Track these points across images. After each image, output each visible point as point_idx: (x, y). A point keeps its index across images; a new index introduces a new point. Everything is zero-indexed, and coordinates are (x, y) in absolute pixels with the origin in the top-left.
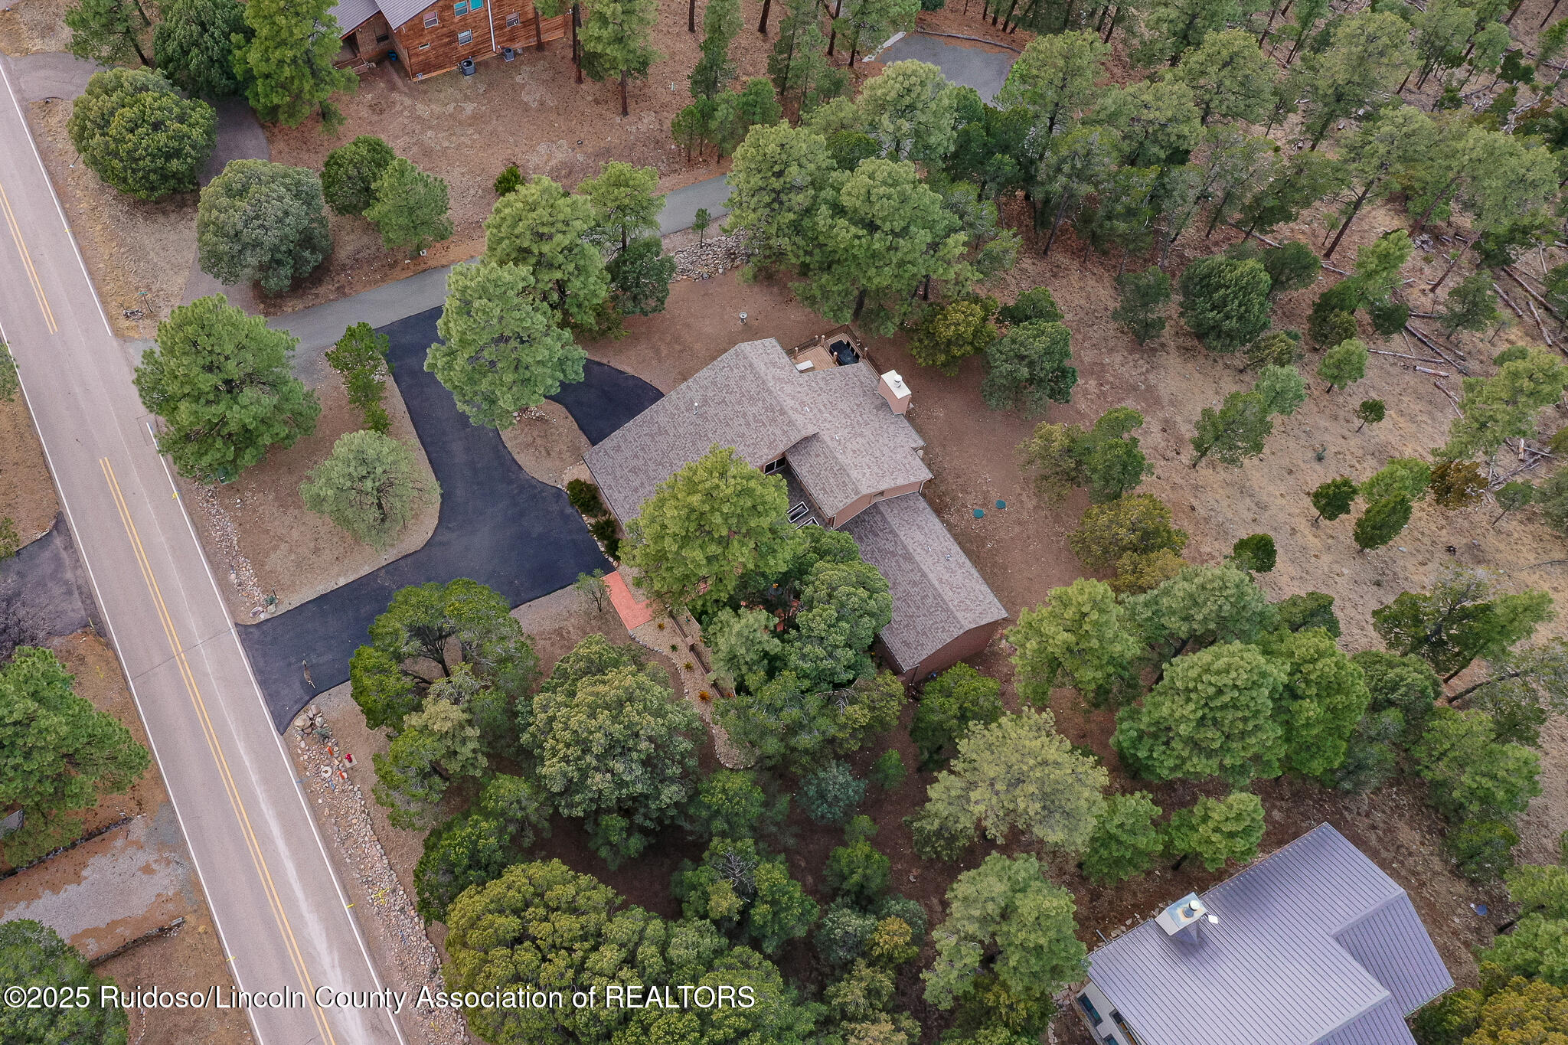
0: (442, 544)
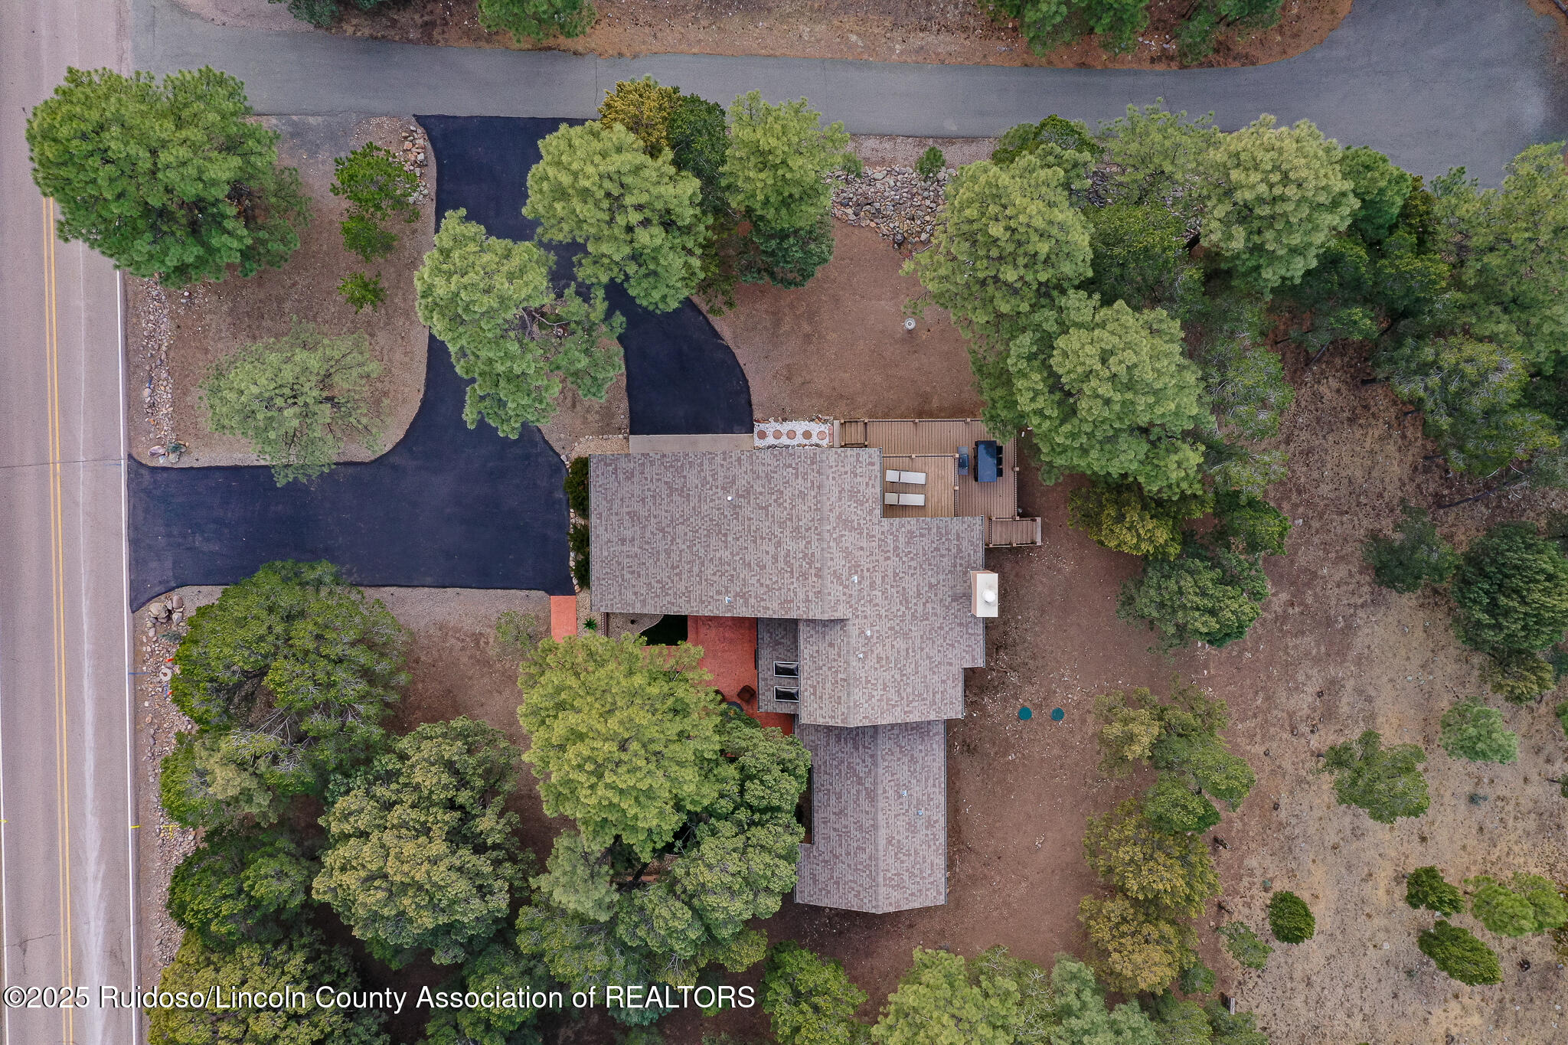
0: (394, 468)
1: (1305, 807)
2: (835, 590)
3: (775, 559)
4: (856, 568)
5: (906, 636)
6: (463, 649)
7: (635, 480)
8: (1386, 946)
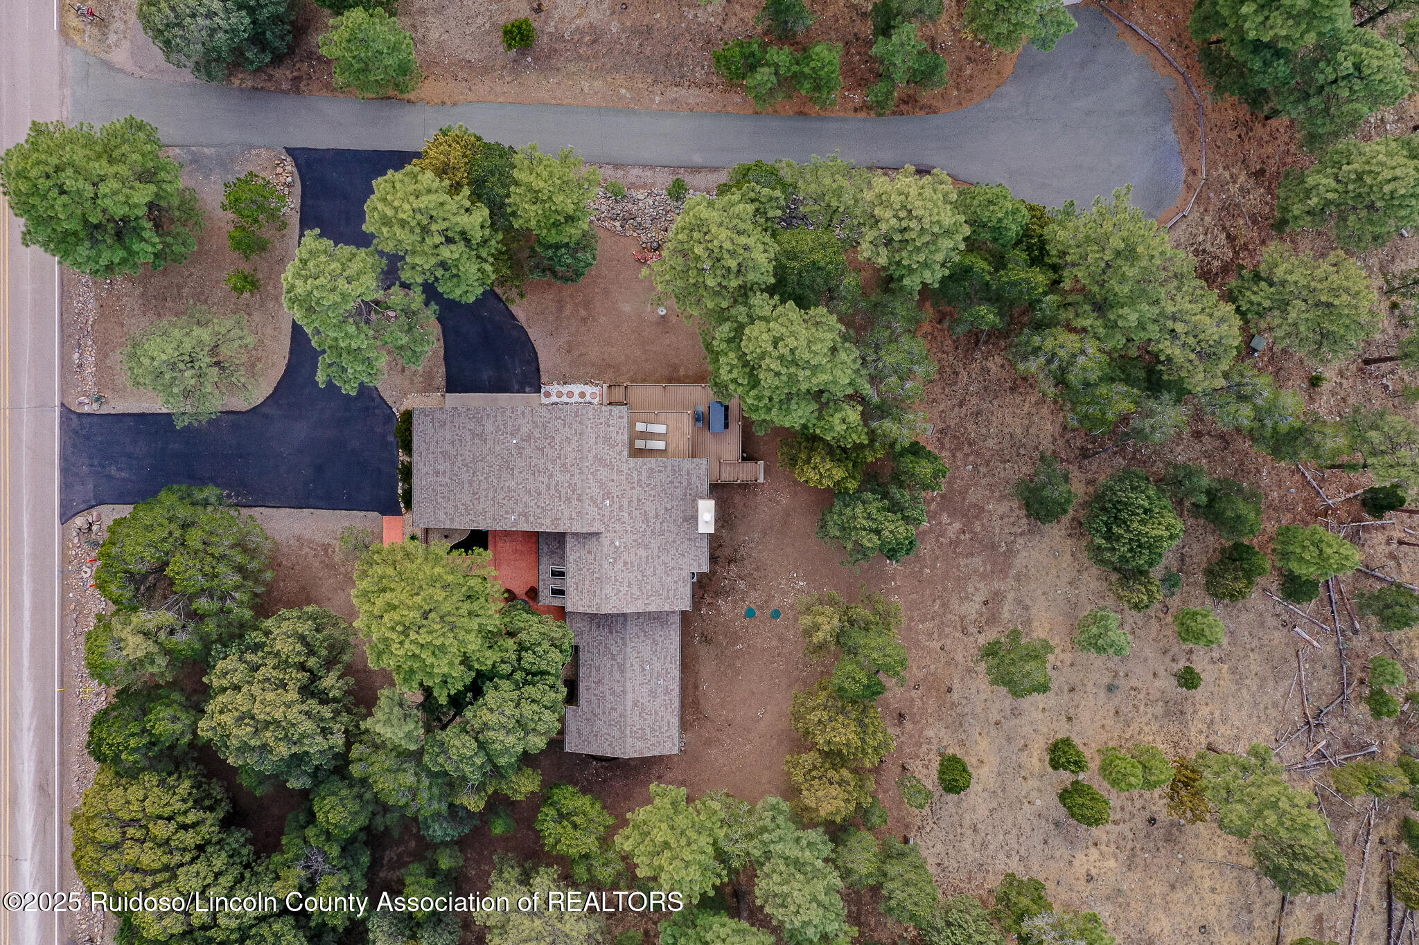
0: (265, 416)
1: (973, 691)
2: (593, 511)
3: (548, 487)
4: (607, 495)
5: (646, 547)
6: (315, 556)
7: (447, 427)
8: (1038, 802)
